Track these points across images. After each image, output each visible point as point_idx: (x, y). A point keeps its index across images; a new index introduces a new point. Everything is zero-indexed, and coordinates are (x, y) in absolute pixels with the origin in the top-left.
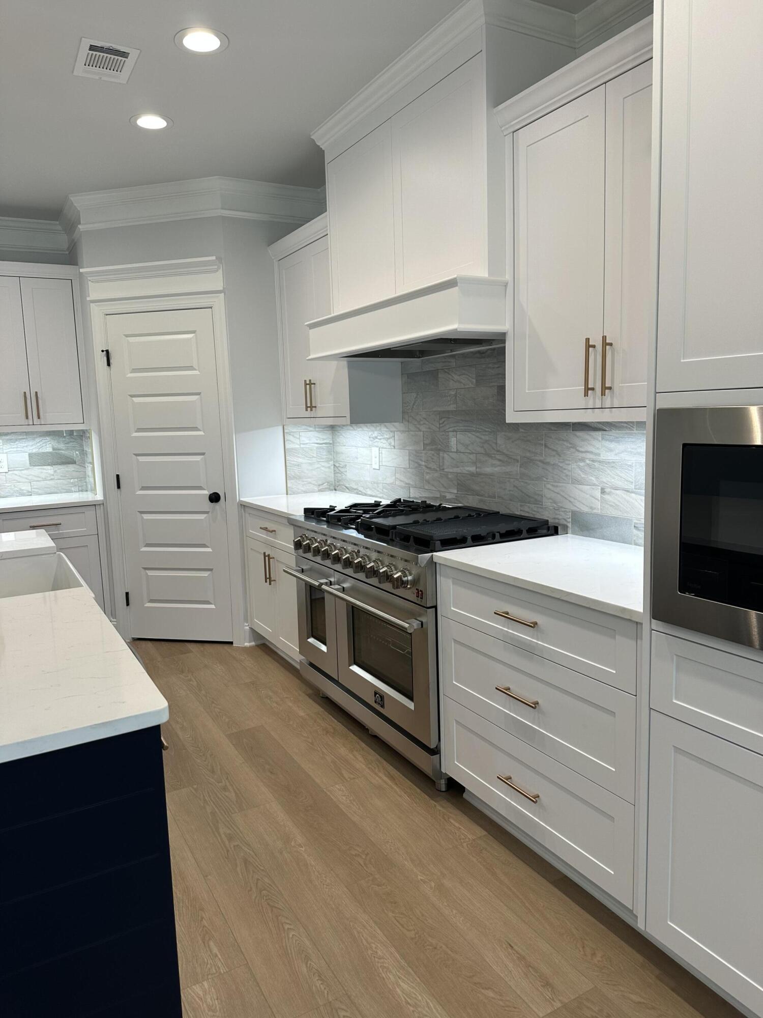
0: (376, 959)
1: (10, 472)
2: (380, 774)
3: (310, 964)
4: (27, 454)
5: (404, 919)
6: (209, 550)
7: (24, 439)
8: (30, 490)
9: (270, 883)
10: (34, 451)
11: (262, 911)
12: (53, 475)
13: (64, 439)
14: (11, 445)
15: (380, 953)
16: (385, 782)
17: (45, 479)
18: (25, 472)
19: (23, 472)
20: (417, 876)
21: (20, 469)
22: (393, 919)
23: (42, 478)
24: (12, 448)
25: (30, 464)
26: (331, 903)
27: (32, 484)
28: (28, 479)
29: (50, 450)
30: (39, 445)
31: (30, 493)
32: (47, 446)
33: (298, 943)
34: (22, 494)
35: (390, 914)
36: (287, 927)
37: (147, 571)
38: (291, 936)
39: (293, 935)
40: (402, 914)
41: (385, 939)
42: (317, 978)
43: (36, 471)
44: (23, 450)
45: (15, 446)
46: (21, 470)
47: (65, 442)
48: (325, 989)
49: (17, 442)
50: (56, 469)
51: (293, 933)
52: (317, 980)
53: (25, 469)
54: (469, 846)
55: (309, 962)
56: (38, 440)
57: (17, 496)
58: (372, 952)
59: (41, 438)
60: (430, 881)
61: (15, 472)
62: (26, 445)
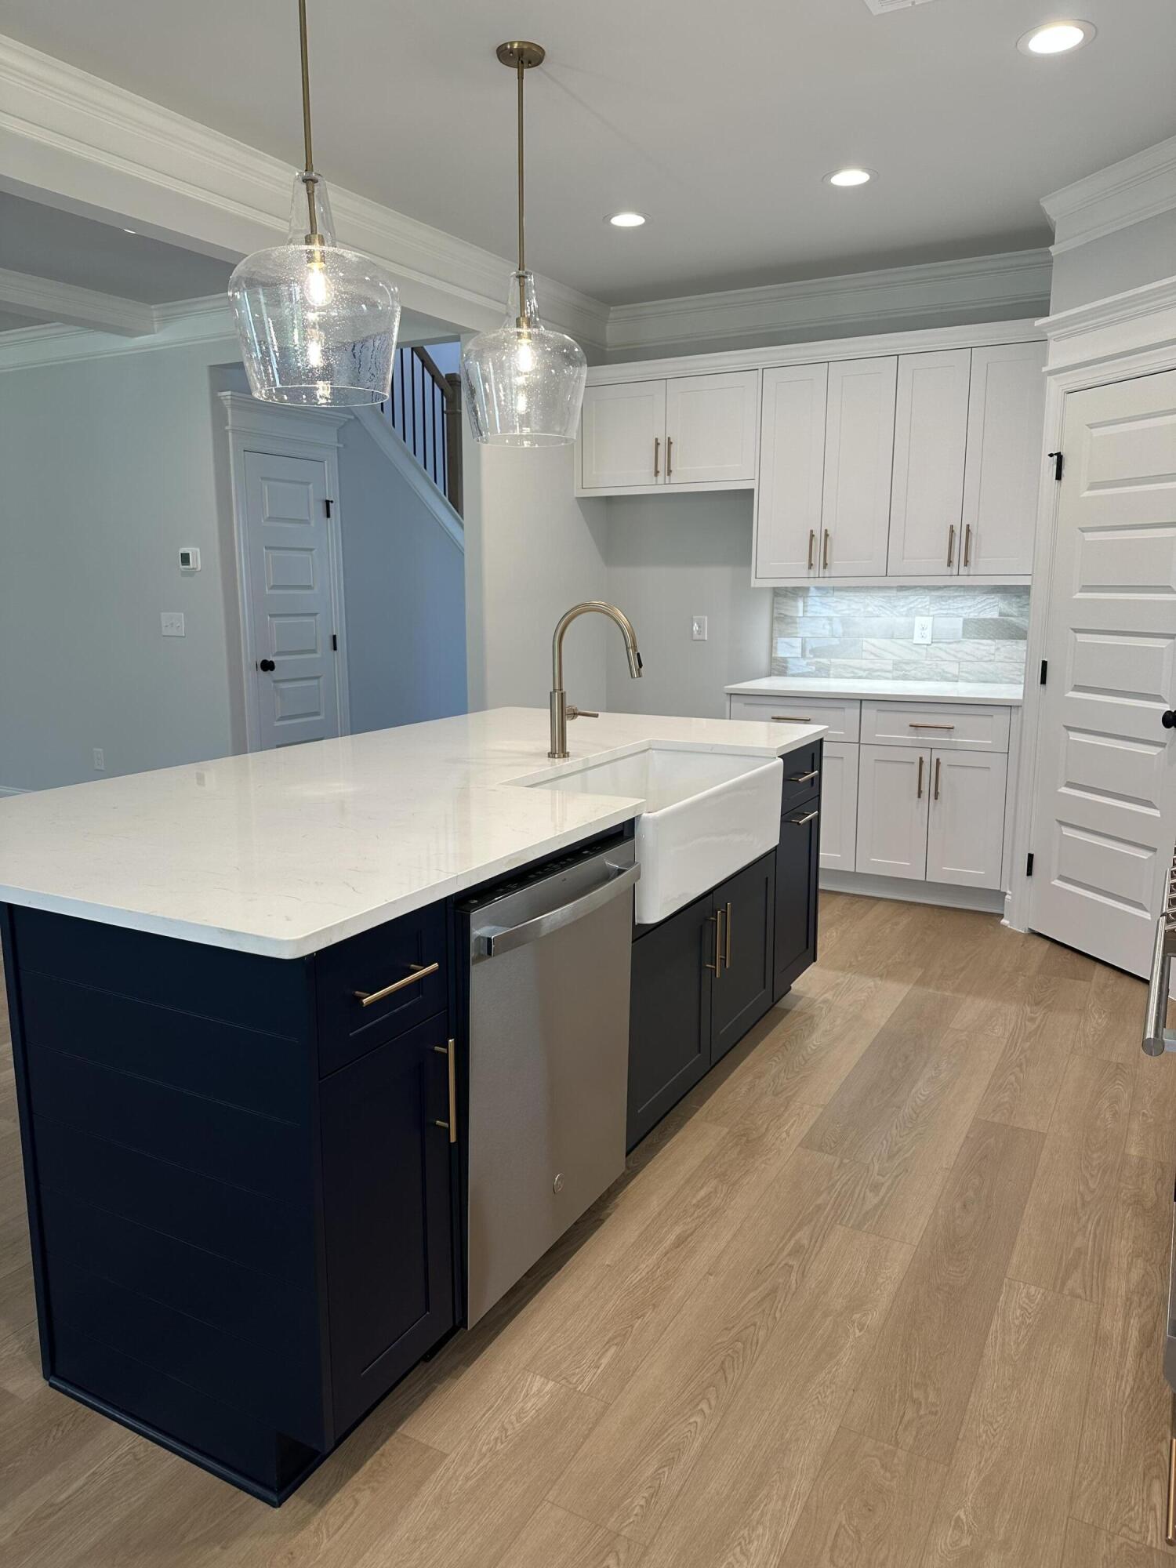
0: (738, 1549)
1: (934, 645)
2: (1134, 1322)
3: (664, 1472)
4: (961, 619)
5: (849, 1543)
6: (1156, 813)
7: (959, 596)
8: (957, 673)
9: (760, 1342)
10: (972, 616)
11: (705, 1363)
12: (993, 654)
13: (1018, 600)
14: (941, 604)
15: (753, 1548)
16: (1124, 1340)
17: (980, 660)
18: (954, 646)
19: (951, 646)
20: (960, 1508)
21: (947, 641)
22: (835, 1527)
23: (977, 658)
24: (941, 609)
25: (963, 634)
26: (791, 1428)
27: (961, 666)
28: (956, 657)
29: (995, 615)
30: (980, 606)
31: (956, 679)
32: (991, 609)
33: (687, 1437)
34: (945, 678)
35: (842, 1517)
36: (704, 1406)
37: (1063, 828)
38: (691, 1420)
39: (696, 1422)
40: (858, 1532)
41: (786, 1537)
42: (646, 1495)
43: (970, 646)
44: (955, 613)
45: (947, 607)
46: (950, 643)
47: (1020, 605)
48: (636, 1515)
49: (950, 601)
50: (999, 646)
51: (699, 1420)
52: (643, 1497)
53: (955, 642)
54: (1124, 1549)
55: (666, 1469)
56: (979, 599)
57: (937, 680)
58: (746, 1535)
59: (985, 597)
60: (970, 1532)
61: (940, 645)
62: (961, 606)
